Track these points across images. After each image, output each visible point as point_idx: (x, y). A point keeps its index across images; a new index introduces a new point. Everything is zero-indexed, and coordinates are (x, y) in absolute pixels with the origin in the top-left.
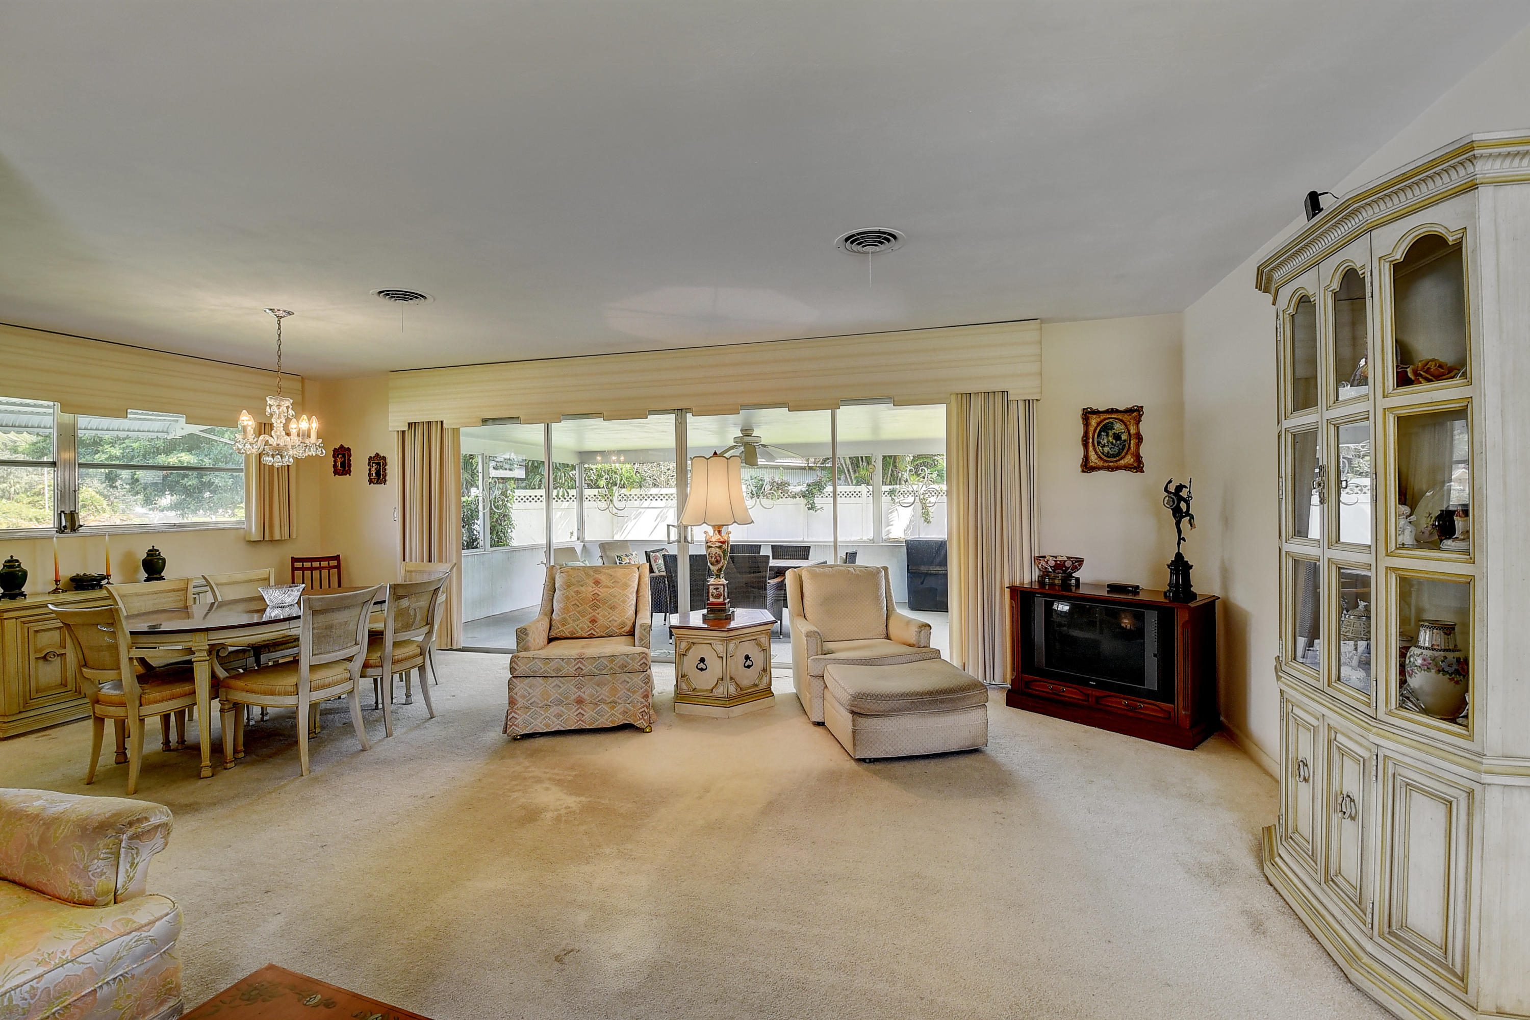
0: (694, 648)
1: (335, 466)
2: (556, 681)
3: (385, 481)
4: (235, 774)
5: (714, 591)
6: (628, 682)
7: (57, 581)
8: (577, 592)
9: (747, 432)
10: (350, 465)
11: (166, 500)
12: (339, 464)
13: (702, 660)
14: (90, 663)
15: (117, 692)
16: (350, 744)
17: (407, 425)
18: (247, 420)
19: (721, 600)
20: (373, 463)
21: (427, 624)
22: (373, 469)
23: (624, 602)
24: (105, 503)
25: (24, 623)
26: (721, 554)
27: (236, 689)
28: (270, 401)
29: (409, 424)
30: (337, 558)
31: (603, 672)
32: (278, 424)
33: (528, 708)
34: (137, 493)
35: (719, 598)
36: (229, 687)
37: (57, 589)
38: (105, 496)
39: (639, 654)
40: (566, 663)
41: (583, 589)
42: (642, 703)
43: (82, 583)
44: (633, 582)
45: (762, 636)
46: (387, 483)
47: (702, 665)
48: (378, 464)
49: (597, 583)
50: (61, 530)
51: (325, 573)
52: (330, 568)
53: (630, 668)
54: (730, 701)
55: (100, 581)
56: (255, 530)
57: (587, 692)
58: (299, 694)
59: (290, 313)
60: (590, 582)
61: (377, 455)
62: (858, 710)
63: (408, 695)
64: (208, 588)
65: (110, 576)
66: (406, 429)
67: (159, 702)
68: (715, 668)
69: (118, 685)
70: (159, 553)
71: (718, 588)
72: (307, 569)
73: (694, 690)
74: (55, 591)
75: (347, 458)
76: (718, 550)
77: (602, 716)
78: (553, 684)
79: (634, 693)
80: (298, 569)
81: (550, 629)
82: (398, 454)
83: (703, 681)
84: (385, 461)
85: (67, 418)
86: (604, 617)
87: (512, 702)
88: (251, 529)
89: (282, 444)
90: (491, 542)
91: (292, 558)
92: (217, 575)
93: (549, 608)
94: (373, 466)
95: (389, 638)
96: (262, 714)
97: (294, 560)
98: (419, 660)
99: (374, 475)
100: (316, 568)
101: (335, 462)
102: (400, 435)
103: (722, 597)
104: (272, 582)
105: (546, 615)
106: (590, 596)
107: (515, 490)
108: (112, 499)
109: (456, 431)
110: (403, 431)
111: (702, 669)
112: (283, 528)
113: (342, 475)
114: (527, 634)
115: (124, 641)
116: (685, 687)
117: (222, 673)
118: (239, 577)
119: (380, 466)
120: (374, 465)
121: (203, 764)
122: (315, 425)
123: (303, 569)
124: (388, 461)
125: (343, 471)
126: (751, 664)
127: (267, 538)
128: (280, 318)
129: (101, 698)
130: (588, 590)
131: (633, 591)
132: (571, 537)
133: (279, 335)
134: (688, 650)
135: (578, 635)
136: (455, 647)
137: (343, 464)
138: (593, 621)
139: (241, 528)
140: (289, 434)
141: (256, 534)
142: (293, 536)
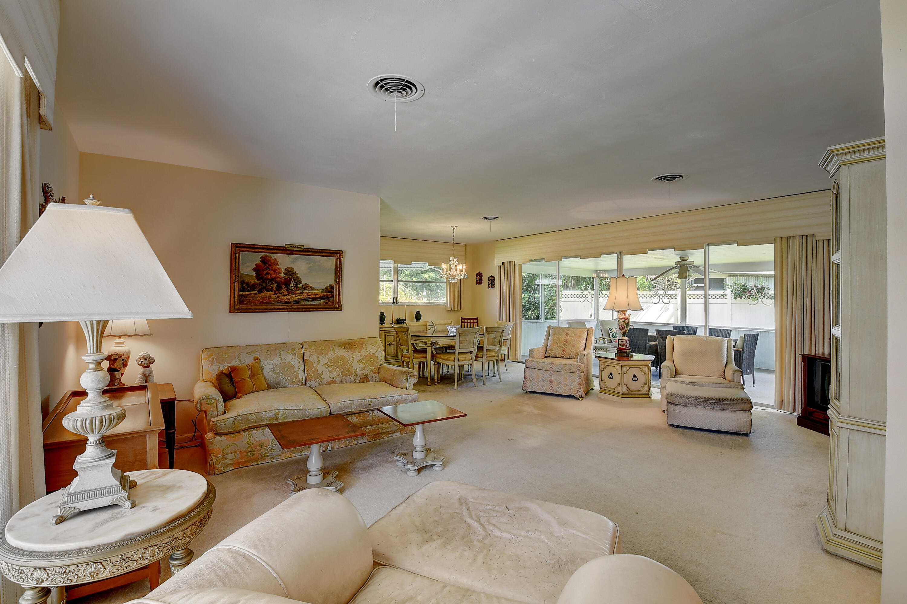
0: (607, 368)
2: (542, 372)
3: (494, 287)
4: (437, 386)
5: (621, 343)
6: (571, 377)
7: (393, 320)
8: (558, 338)
9: (684, 258)
10: (482, 280)
11: (425, 293)
12: (478, 280)
13: (611, 374)
14: (402, 344)
15: (408, 354)
16: (471, 384)
17: (502, 263)
18: (444, 266)
19: (625, 347)
20: (490, 279)
21: (499, 344)
22: (490, 282)
23: (578, 344)
24: (403, 294)
25: (384, 332)
26: (625, 324)
27: (438, 358)
28: (451, 259)
30: (477, 319)
31: (561, 371)
32: (453, 267)
33: (531, 381)
34: (414, 290)
35: (623, 346)
36: (436, 357)
38: (404, 291)
39: (577, 365)
40: (547, 365)
41: (560, 336)
42: (577, 387)
43: (399, 321)
44: (584, 335)
45: (643, 367)
47: (610, 376)
48: (492, 280)
49: (567, 334)
50: (394, 304)
51: (472, 324)
52: (474, 323)
53: (572, 371)
54: (623, 395)
55: (403, 321)
56: (449, 306)
57: (554, 378)
59: (457, 227)
60: (564, 334)
61: (491, 276)
62: (669, 401)
63: (494, 373)
64: (433, 326)
65: (407, 319)
66: (501, 265)
67: (417, 358)
68: (617, 378)
69: (408, 351)
70: (420, 312)
71: (623, 341)
72: (466, 322)
73: (607, 387)
74: (392, 323)
75: (481, 277)
76: (623, 322)
77: (561, 389)
78: (541, 373)
79: (574, 381)
80: (463, 322)
81: (546, 352)
82: (499, 276)
83: (612, 384)
85: (396, 265)
86: (570, 350)
87: (525, 378)
88: (447, 305)
89: (454, 274)
90: (545, 317)
91: (461, 318)
92: (436, 322)
93: (547, 343)
95: (485, 349)
96: (447, 372)
97: (462, 319)
98: (496, 358)
99: (490, 284)
100: (469, 322)
101: (477, 279)
102: (499, 267)
103: (625, 346)
104: (452, 324)
105: (545, 346)
106: (563, 340)
107: (562, 291)
108: (406, 292)
109: (520, 265)
111: (610, 378)
112: (458, 306)
113: (479, 284)
114: (533, 352)
115: (410, 338)
116: (603, 386)
117: (435, 352)
118: (442, 322)
121: (429, 381)
122: (464, 267)
123: (465, 322)
124: (495, 278)
125: (479, 282)
126: (637, 379)
127: (453, 309)
128: (454, 229)
129: (404, 355)
130: (563, 337)
131: (584, 340)
133: (454, 233)
134: (605, 368)
135: (557, 356)
136: (518, 361)
137: (479, 280)
138: (564, 351)
139: (444, 305)
140: (456, 271)
141: (449, 308)
142: (462, 309)
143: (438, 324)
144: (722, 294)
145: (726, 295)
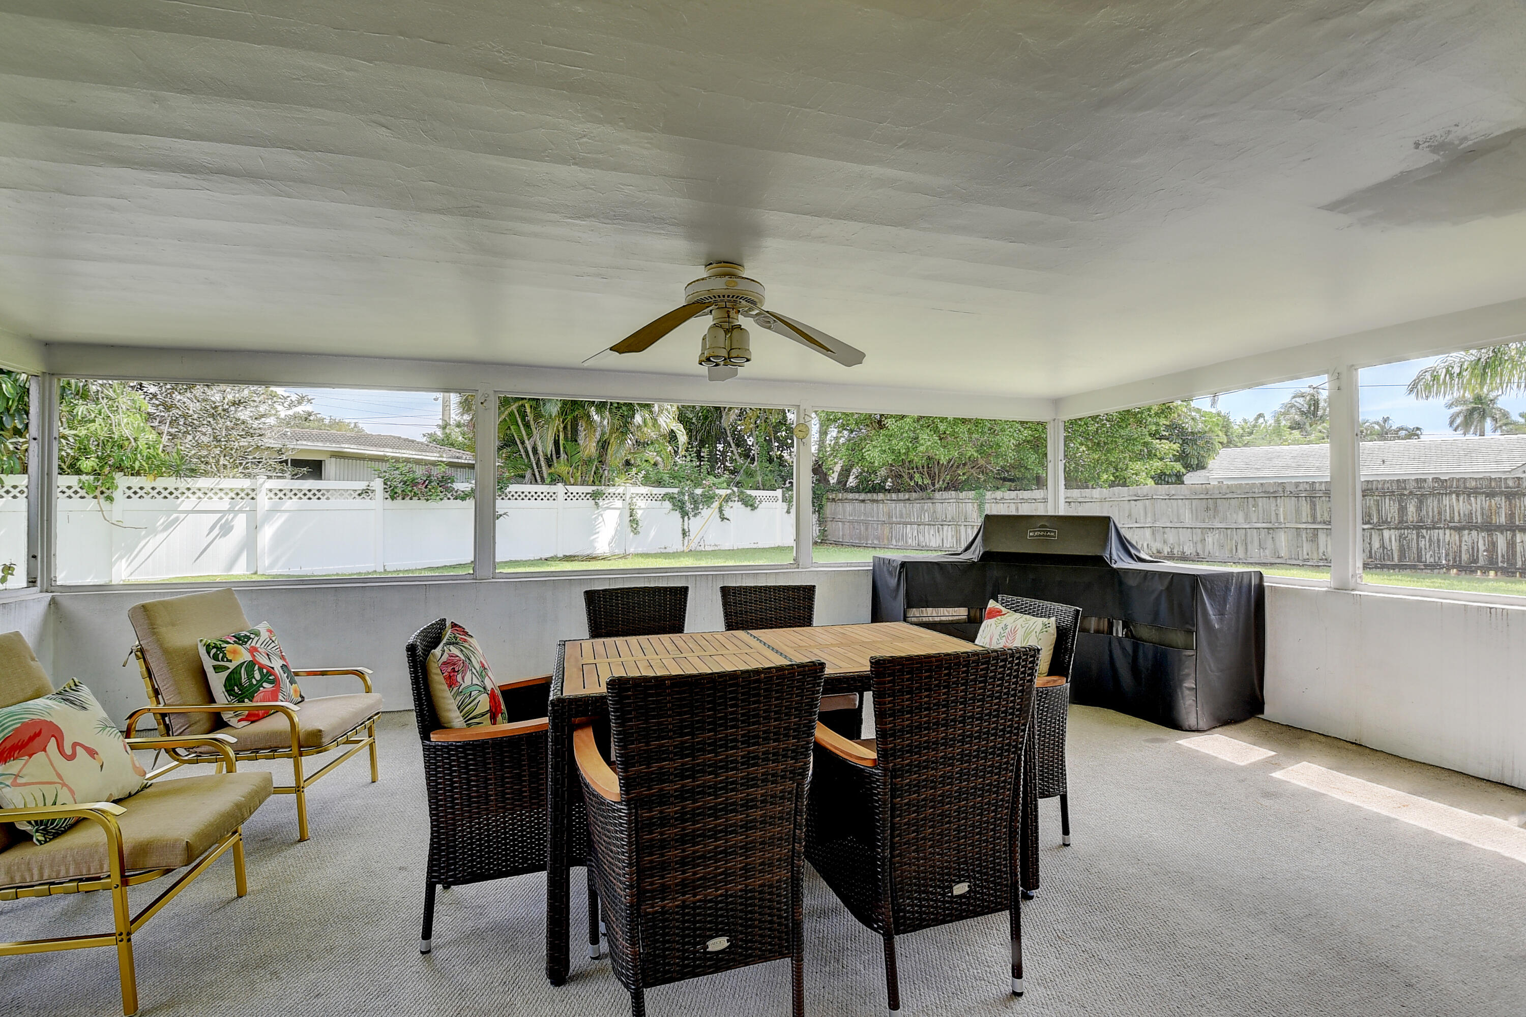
144: (365, 488)
145: (373, 491)
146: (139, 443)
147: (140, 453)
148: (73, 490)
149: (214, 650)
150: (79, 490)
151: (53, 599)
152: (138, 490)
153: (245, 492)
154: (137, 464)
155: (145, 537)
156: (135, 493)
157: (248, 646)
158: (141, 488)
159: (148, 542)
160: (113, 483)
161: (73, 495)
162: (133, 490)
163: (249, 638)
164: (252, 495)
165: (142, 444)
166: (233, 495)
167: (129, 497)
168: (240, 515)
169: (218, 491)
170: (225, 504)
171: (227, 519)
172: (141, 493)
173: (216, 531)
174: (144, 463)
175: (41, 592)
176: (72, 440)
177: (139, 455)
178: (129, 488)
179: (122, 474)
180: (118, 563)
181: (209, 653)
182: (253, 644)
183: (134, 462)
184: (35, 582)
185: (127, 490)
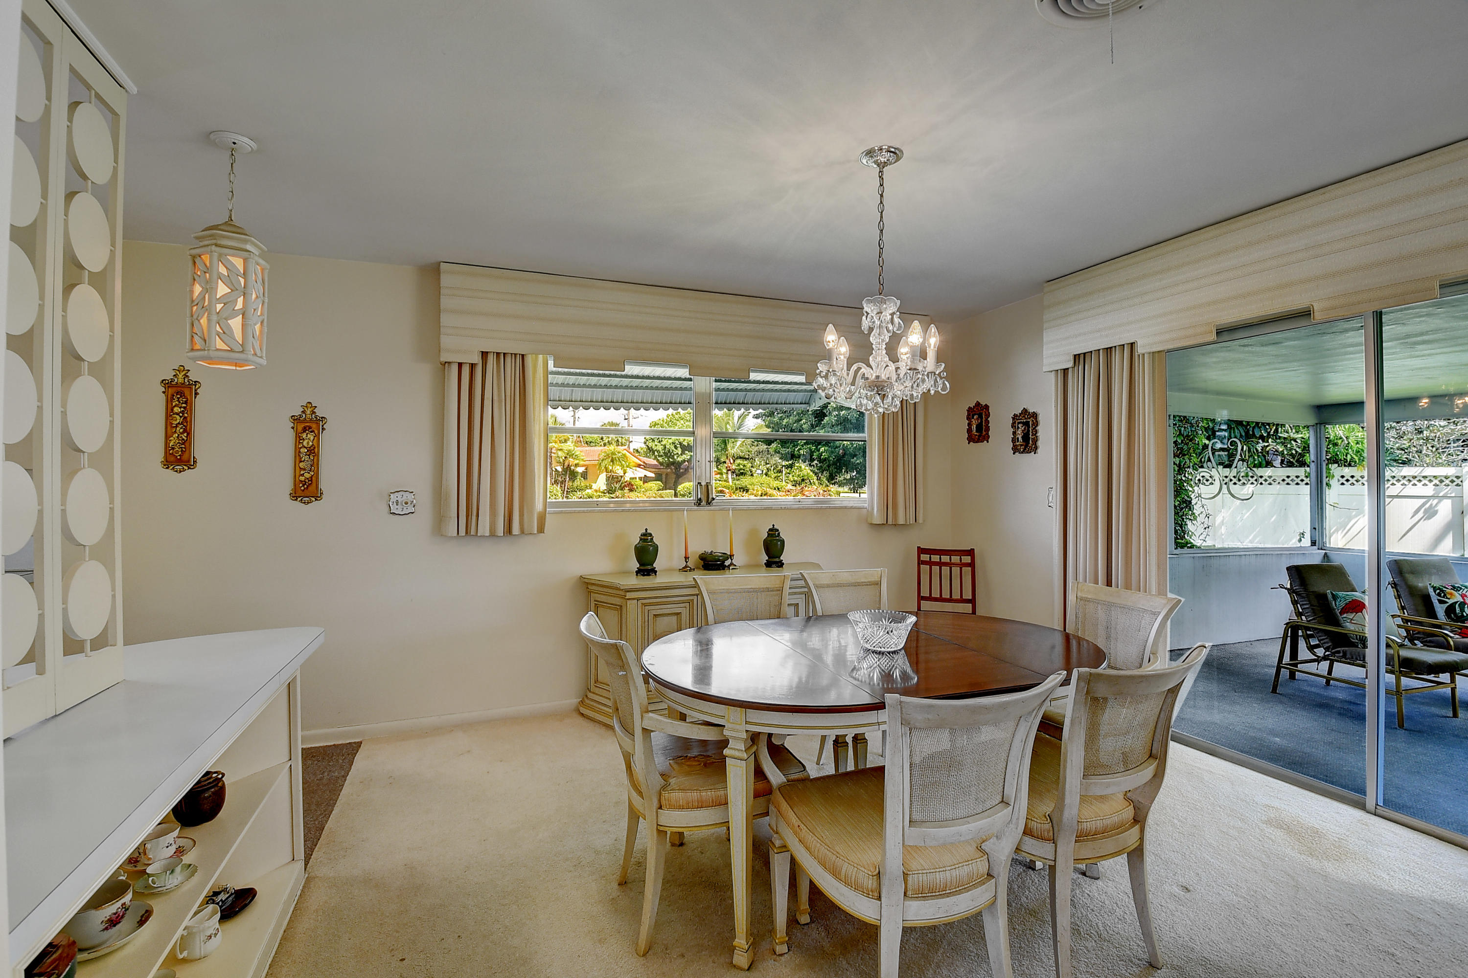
1: (969, 431)
3: (1036, 448)
7: (686, 558)
10: (988, 429)
12: (974, 427)
17: (1072, 358)
18: (835, 340)
20: (1019, 423)
21: (1152, 757)
22: (1019, 432)
25: (644, 605)
28: (867, 308)
29: (1075, 356)
30: (971, 553)
32: (879, 344)
37: (686, 567)
43: (709, 562)
46: (1039, 451)
48: (1026, 424)
50: (698, 502)
51: (956, 570)
52: (962, 564)
55: (724, 561)
56: (877, 511)
58: (883, 899)
61: (1025, 411)
65: (733, 555)
66: (1070, 364)
70: (779, 534)
72: (936, 564)
74: (683, 570)
75: (984, 419)
80: (925, 562)
82: (1056, 406)
84: (1036, 419)
88: (873, 509)
89: (885, 377)
91: (919, 548)
94: (1018, 428)
95: (1073, 788)
97: (921, 551)
98: (1131, 837)
99: (1020, 439)
100: (946, 564)
101: (970, 425)
102: (1061, 375)
109: (1158, 358)
110: (1064, 370)
112: (908, 510)
113: (976, 442)
118: (845, 577)
119: (1029, 427)
120: (1020, 426)
122: (934, 341)
123: (931, 563)
124: (1040, 418)
125: (979, 436)
127: (890, 522)
128: (882, 166)
132: (1300, 540)
133: (882, 196)
137: (979, 427)
139: (863, 508)
140: (894, 359)
141: (877, 518)
142: (920, 520)
143: (828, 586)
146: (1350, 441)
147: (1351, 448)
148: (1300, 479)
149: (1438, 591)
150: (1304, 479)
151: (1326, 554)
152: (1350, 479)
153: (1450, 479)
154: (1349, 458)
155: (1356, 516)
156: (1347, 480)
157: (1460, 592)
158: (1352, 477)
159: (1357, 521)
160: (1330, 473)
161: (1300, 482)
162: (1345, 479)
163: (1461, 589)
164: (1458, 481)
165: (1352, 441)
166: (1436, 481)
167: (1343, 484)
168: (1445, 501)
169: (1422, 479)
170: (1429, 490)
171: (1431, 505)
172: (1352, 480)
173: (1420, 514)
174: (1354, 456)
175: (1318, 549)
176: (1299, 442)
177: (1350, 450)
178: (1343, 477)
179: (1337, 465)
180: (1335, 535)
181: (1435, 592)
182: (1464, 592)
183: (1346, 456)
184: (1315, 543)
185: (1340, 479)
